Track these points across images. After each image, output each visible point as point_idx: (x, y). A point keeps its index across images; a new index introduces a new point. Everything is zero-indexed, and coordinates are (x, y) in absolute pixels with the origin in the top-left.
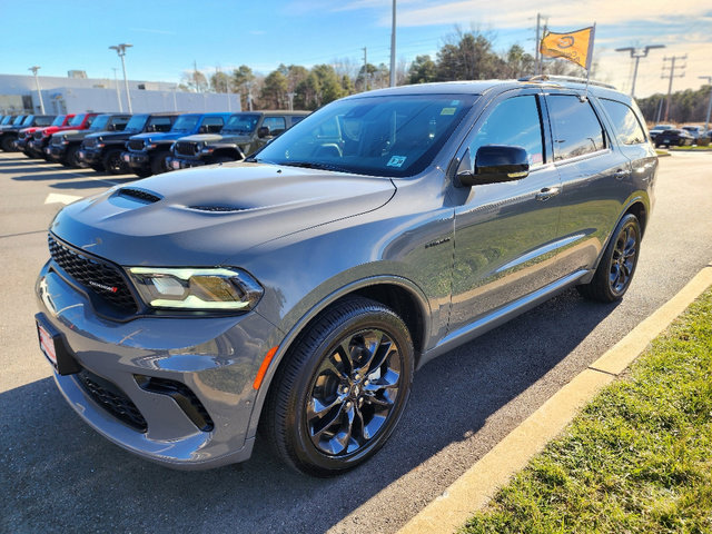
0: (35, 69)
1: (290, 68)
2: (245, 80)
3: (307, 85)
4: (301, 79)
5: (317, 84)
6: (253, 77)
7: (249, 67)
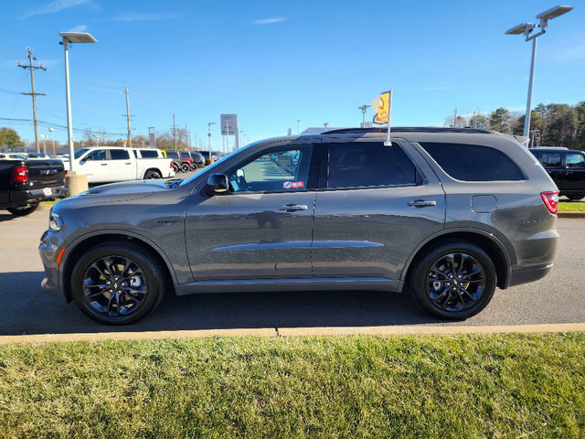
0: (326, 124)
1: (549, 107)
2: (501, 121)
3: (563, 120)
4: (558, 115)
5: (576, 120)
6: (508, 117)
7: (506, 109)
